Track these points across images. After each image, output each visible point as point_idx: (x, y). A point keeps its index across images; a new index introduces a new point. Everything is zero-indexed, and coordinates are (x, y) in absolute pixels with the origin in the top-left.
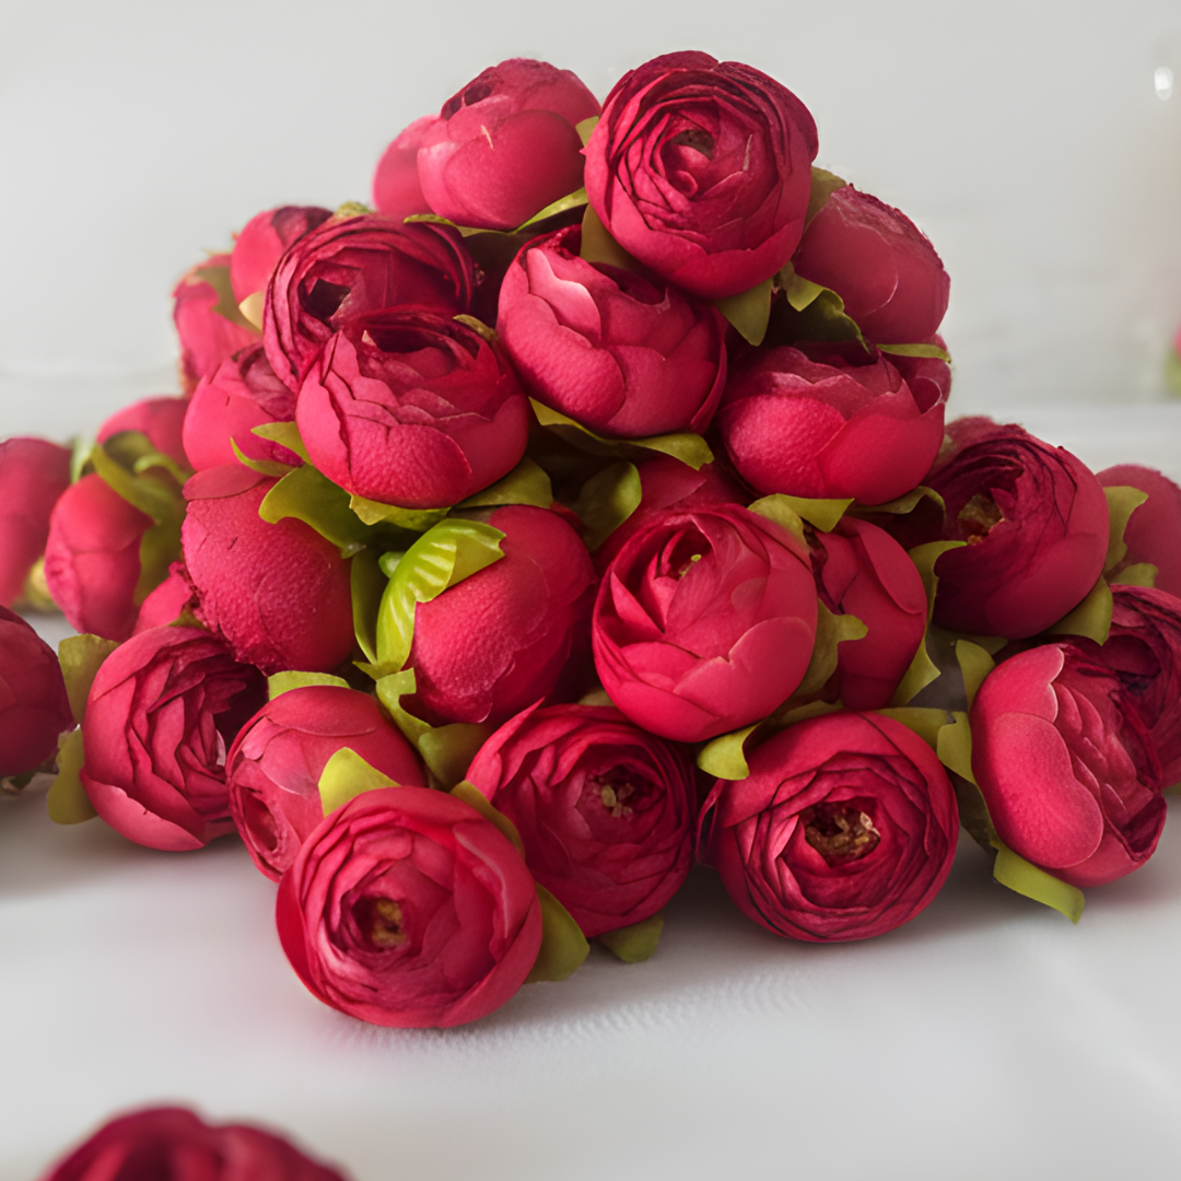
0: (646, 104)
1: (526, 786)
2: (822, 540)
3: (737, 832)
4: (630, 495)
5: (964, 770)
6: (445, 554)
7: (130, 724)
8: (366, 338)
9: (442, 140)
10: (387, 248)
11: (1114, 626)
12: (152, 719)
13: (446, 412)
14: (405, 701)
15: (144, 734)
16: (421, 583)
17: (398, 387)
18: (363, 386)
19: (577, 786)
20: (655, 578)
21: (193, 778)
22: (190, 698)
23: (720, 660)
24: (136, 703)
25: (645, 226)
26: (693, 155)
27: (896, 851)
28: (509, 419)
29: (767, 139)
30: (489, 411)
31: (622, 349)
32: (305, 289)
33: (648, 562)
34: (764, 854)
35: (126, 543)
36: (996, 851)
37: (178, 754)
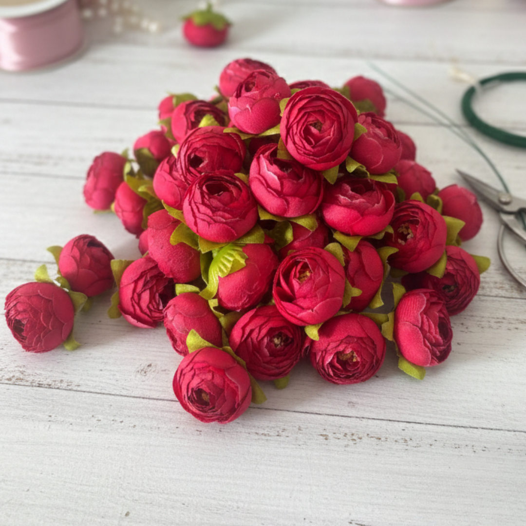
0: (300, 110)
1: (250, 340)
2: (350, 254)
3: (315, 355)
4: (289, 235)
5: (390, 337)
6: (229, 261)
7: (132, 298)
8: (204, 188)
9: (235, 106)
10: (217, 145)
11: (446, 269)
12: (139, 296)
13: (229, 218)
14: (215, 308)
15: (137, 301)
16: (221, 270)
17: (214, 210)
18: (203, 208)
19: (266, 340)
20: (294, 278)
21: (153, 313)
22: (151, 289)
23: (310, 311)
24: (134, 290)
25: (297, 154)
26: (314, 130)
27: (363, 366)
28: (251, 217)
29: (339, 123)
30: (243, 217)
31: (288, 198)
32: (190, 157)
33: (292, 269)
34: (323, 362)
35: (138, 209)
36: (399, 358)
37: (148, 307)
